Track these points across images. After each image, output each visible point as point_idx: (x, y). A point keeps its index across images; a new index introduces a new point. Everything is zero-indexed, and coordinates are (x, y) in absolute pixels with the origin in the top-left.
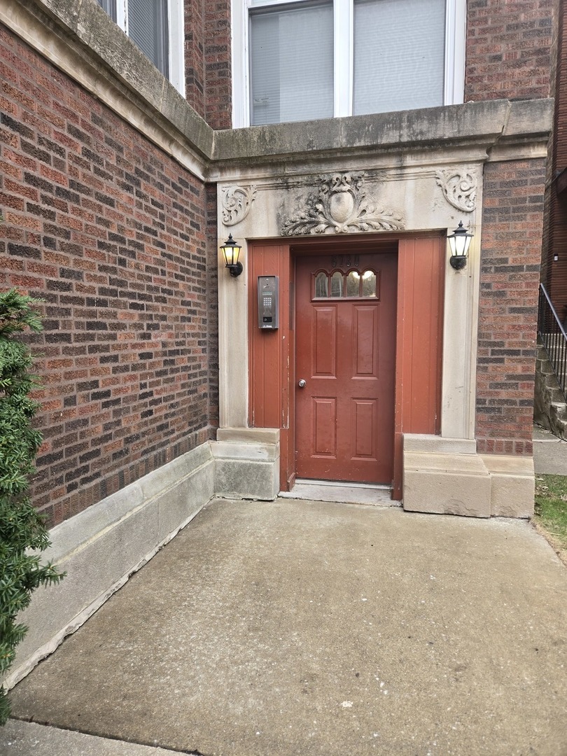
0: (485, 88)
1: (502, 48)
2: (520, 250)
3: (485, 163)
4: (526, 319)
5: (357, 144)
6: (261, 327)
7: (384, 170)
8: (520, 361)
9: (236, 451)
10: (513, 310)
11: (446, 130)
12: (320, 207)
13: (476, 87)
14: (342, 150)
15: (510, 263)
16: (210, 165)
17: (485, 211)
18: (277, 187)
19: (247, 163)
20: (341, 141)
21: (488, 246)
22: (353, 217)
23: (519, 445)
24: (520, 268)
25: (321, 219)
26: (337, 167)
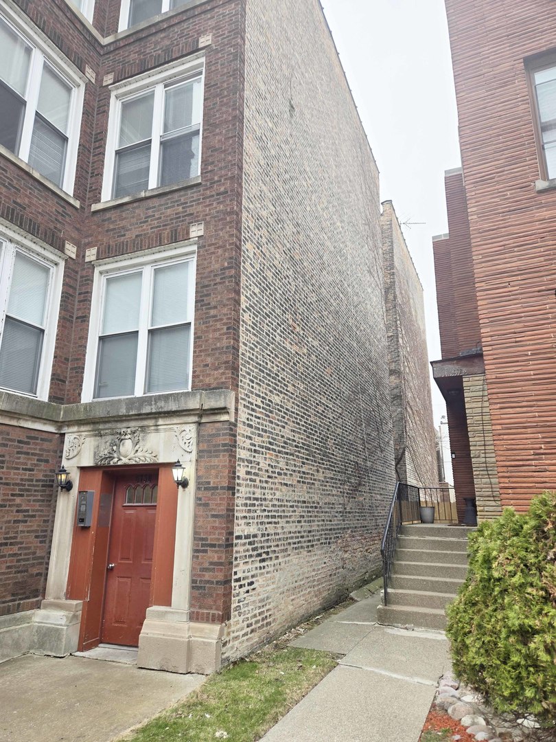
0: (201, 381)
1: (209, 360)
2: (217, 477)
3: (199, 424)
4: (220, 523)
5: (131, 413)
6: (81, 527)
7: (148, 426)
8: (216, 552)
10: (213, 516)
12: (115, 448)
13: (197, 380)
14: (125, 416)
15: (212, 485)
16: (60, 424)
17: (200, 452)
18: (96, 435)
19: (80, 423)
20: (123, 411)
21: (200, 473)
22: (132, 455)
23: (214, 615)
24: (216, 488)
25: (115, 455)
26: (125, 424)
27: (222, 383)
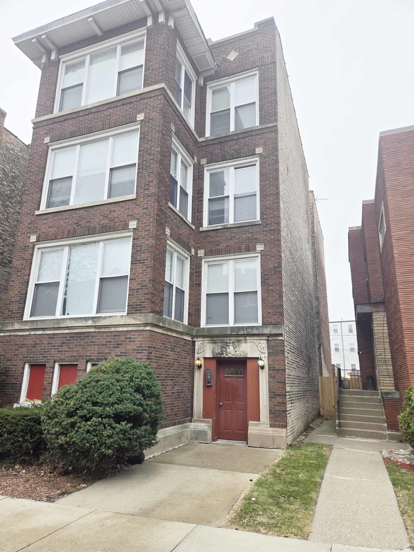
0: (267, 320)
1: (270, 311)
2: (278, 364)
3: (268, 340)
4: (282, 385)
5: (233, 334)
6: (207, 386)
7: (241, 340)
8: (281, 398)
9: (198, 426)
10: (278, 382)
11: (256, 332)
12: (224, 349)
13: (265, 320)
14: (230, 335)
15: (276, 368)
16: (193, 337)
17: (268, 353)
18: (212, 343)
19: (204, 337)
20: (229, 332)
21: (270, 363)
22: (233, 353)
23: (282, 425)
24: (279, 370)
25: (224, 353)
26: (228, 338)
27: (279, 322)
